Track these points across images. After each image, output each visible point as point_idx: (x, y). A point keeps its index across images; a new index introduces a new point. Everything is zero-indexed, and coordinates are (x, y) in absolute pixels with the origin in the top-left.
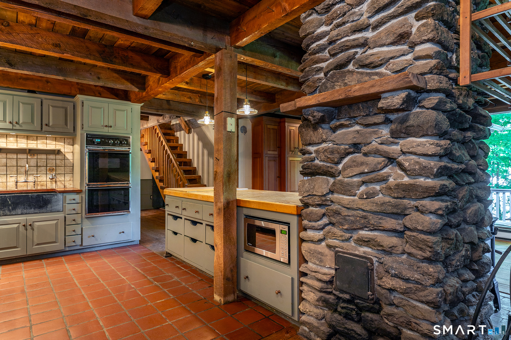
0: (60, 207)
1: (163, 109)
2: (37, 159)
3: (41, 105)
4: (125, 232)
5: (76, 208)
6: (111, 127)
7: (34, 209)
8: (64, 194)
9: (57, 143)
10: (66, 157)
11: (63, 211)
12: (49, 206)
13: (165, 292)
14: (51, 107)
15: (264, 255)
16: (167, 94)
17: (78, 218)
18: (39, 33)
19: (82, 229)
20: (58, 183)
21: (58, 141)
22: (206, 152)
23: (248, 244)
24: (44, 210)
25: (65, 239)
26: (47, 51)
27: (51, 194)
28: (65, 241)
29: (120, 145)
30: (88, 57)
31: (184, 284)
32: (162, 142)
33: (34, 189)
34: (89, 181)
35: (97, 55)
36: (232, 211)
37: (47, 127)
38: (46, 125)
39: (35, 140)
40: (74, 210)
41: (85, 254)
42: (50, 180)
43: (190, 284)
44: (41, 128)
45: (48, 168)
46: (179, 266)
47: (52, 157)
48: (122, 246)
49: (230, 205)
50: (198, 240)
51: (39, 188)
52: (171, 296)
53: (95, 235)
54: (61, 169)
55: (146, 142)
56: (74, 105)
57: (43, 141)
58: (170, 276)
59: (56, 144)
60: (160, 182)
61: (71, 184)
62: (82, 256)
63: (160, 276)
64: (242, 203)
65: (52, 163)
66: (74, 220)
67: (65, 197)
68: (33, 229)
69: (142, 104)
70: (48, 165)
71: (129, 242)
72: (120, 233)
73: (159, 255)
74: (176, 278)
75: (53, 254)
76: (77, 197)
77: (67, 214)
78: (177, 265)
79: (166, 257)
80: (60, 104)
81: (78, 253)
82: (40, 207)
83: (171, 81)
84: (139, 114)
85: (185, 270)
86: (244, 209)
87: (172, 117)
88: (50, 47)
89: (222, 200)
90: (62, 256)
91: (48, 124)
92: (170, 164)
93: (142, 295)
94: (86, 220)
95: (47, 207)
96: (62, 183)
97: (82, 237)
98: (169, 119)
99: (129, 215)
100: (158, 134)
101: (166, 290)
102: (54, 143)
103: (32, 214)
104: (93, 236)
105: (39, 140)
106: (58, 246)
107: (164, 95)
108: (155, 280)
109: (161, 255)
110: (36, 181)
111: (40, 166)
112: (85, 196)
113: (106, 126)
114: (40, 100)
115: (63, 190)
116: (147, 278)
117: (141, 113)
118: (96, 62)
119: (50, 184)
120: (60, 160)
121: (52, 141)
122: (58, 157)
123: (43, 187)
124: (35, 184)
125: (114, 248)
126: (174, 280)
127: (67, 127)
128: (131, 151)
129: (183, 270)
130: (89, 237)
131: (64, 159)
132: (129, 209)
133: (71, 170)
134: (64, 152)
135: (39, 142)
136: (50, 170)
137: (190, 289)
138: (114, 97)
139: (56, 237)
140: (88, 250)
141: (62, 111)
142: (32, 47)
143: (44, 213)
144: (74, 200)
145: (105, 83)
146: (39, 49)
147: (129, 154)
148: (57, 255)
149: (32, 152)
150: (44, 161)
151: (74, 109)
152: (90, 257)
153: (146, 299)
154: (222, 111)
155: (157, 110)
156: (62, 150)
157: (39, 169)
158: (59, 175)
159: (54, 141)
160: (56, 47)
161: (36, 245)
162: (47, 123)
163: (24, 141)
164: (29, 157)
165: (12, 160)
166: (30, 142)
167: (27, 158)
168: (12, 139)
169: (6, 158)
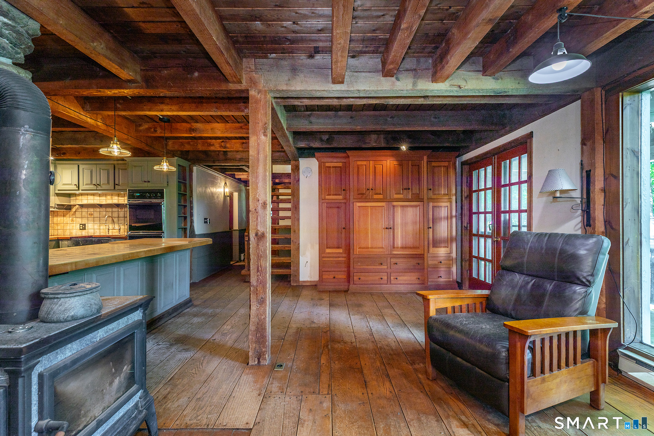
2: (124, 211)
3: (114, 170)
6: (149, 182)
14: (120, 170)
37: (118, 186)
38: (118, 184)
44: (115, 188)
110: (121, 228)
113: (145, 182)
114: (113, 165)
128: (163, 203)
147: (161, 205)
163: (116, 198)
164: (119, 210)
165: (109, 212)
166: (120, 198)
167: (118, 211)
168: (109, 197)
169: (106, 211)
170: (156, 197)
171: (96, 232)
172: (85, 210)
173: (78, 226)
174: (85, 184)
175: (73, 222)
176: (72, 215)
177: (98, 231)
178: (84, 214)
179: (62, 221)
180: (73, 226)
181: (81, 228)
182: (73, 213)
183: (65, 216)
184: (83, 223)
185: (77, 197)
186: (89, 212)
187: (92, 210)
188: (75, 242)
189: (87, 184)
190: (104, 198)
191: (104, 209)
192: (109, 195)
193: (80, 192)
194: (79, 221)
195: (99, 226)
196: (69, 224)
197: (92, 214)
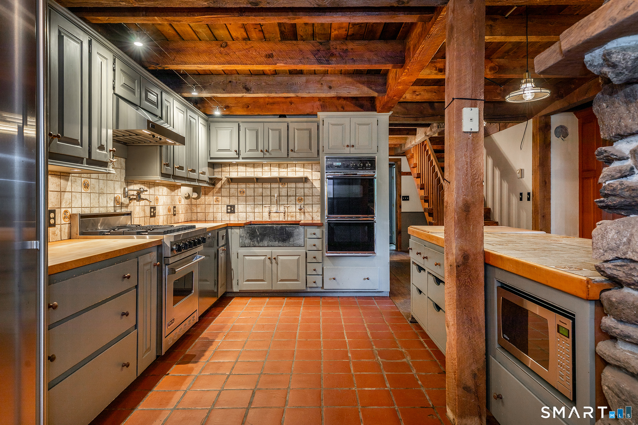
0: (301, 242)
1: (424, 116)
2: (287, 188)
3: (288, 130)
4: (370, 278)
5: (316, 244)
6: (353, 146)
7: (278, 241)
8: (305, 227)
9: (305, 170)
10: (314, 185)
11: (304, 246)
12: (292, 240)
13: (382, 376)
14: (296, 131)
15: (529, 366)
16: (422, 93)
17: (318, 255)
18: (252, 47)
19: (323, 269)
20: (307, 214)
21: (306, 168)
22: (497, 173)
23: (503, 336)
24: (287, 244)
25: (306, 278)
26: (261, 64)
27: (293, 227)
28: (306, 280)
29: (363, 168)
30: (301, 62)
31: (414, 371)
32: (432, 162)
33: (284, 220)
34: (329, 213)
35: (312, 57)
36: (474, 271)
37: (293, 153)
38: (292, 150)
39: (286, 168)
40: (314, 245)
41: (326, 298)
42: (299, 211)
43: (424, 374)
44: (288, 155)
45: (297, 197)
46: (422, 340)
47: (300, 185)
48: (368, 295)
49: (470, 261)
50: (441, 309)
51: (289, 219)
52: (388, 385)
53: (336, 278)
54: (308, 199)
55: (415, 163)
56: (318, 126)
57: (293, 168)
58: (401, 353)
59: (304, 172)
60: (429, 216)
61: (318, 216)
62: (321, 301)
63: (390, 349)
64: (491, 258)
65: (300, 192)
66: (315, 258)
67: (307, 230)
68: (277, 264)
69: (391, 113)
70: (297, 195)
71: (375, 292)
72: (365, 279)
73: (405, 317)
74: (408, 359)
75: (296, 294)
76: (318, 231)
77: (309, 250)
78: (420, 338)
79: (411, 322)
80: (305, 126)
81: (319, 296)
82: (284, 240)
83: (406, 71)
84: (387, 128)
85: (428, 349)
86: (496, 270)
87: (440, 126)
88: (263, 59)
89: (454, 251)
90: (304, 297)
91: (293, 150)
92: (440, 191)
93: (352, 372)
94: (327, 258)
95: (289, 241)
96: (310, 214)
97: (323, 278)
98: (437, 129)
99: (375, 257)
100: (428, 151)
101: (385, 373)
102: (302, 170)
103: (277, 247)
104: (334, 279)
105: (289, 168)
106: (299, 285)
107: (418, 95)
108: (381, 354)
109: (406, 318)
110: (286, 211)
111: (290, 196)
112: (325, 229)
113: (348, 146)
114: (286, 124)
115: (311, 222)
116: (373, 348)
117: (390, 125)
118: (311, 66)
119: (299, 215)
120: (308, 189)
121: (300, 167)
122: (307, 185)
123: (293, 218)
124: (285, 215)
125: (358, 297)
126: (404, 360)
127: (311, 151)
128: (376, 176)
129: (425, 348)
130: (330, 279)
131: (312, 188)
132: (373, 250)
133: (318, 200)
134: (312, 180)
135: (289, 169)
136: (299, 200)
137: (420, 382)
138: (359, 109)
139: (298, 275)
140: (331, 295)
141: (306, 133)
142: (246, 64)
143: (286, 247)
144: (314, 234)
145: (337, 93)
146: (253, 65)
147: (373, 179)
148: (300, 295)
149: (281, 180)
150: (294, 191)
151: (318, 130)
152: (329, 303)
153: (354, 379)
154: (453, 99)
155: (416, 118)
156: (310, 178)
157: (290, 199)
158: (307, 206)
159: (302, 168)
160: (269, 58)
161: (280, 281)
162: (293, 148)
163: (276, 169)
164: (281, 187)
165: (267, 189)
166: (281, 170)
167: (279, 188)
168: (266, 168)
169: (262, 188)
170: (364, 168)
171: (249, 216)
172: (234, 186)
173: (224, 209)
174: (247, 150)
175: (217, 203)
176: (216, 193)
177: (252, 215)
178: (232, 191)
179: (203, 201)
180: (218, 208)
181: (229, 211)
182: (217, 189)
183: (207, 195)
184: (231, 204)
185: (224, 169)
186: (239, 189)
187: (243, 186)
188: (250, 230)
189: (250, 150)
190: (259, 169)
191: (260, 185)
192: (266, 165)
193: (241, 160)
194: (226, 200)
195: (253, 208)
196: (212, 206)
197: (244, 192)
